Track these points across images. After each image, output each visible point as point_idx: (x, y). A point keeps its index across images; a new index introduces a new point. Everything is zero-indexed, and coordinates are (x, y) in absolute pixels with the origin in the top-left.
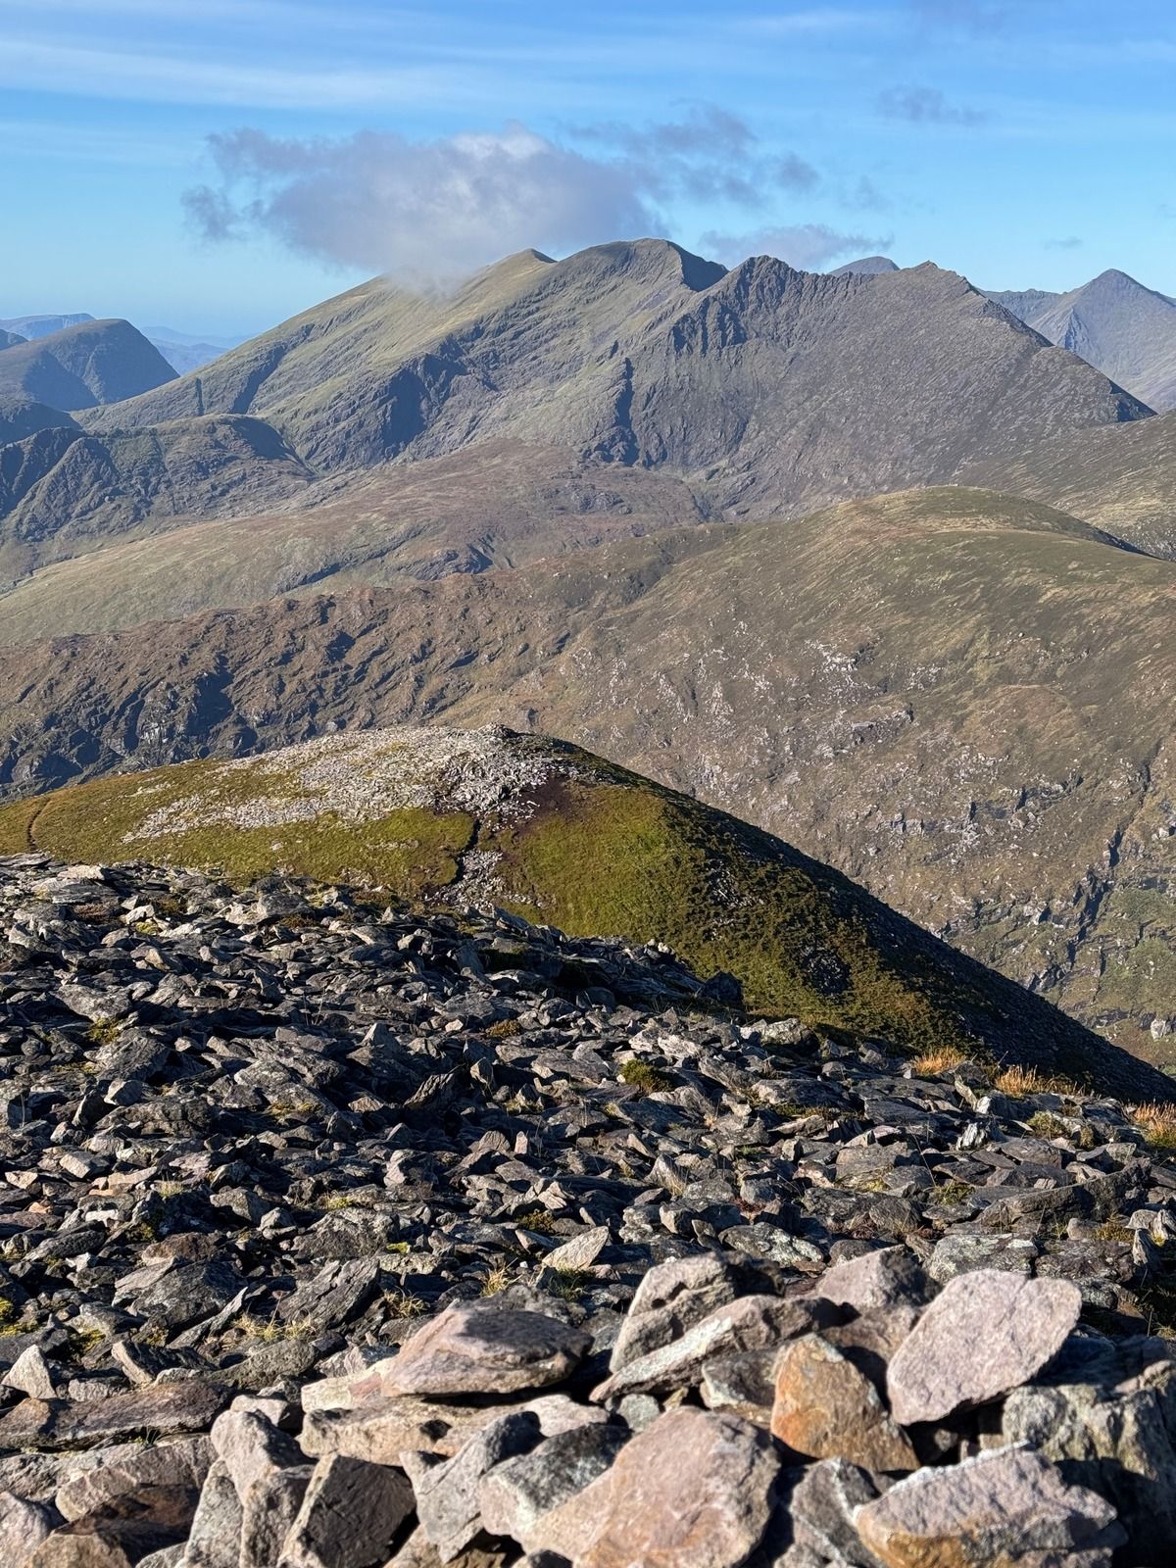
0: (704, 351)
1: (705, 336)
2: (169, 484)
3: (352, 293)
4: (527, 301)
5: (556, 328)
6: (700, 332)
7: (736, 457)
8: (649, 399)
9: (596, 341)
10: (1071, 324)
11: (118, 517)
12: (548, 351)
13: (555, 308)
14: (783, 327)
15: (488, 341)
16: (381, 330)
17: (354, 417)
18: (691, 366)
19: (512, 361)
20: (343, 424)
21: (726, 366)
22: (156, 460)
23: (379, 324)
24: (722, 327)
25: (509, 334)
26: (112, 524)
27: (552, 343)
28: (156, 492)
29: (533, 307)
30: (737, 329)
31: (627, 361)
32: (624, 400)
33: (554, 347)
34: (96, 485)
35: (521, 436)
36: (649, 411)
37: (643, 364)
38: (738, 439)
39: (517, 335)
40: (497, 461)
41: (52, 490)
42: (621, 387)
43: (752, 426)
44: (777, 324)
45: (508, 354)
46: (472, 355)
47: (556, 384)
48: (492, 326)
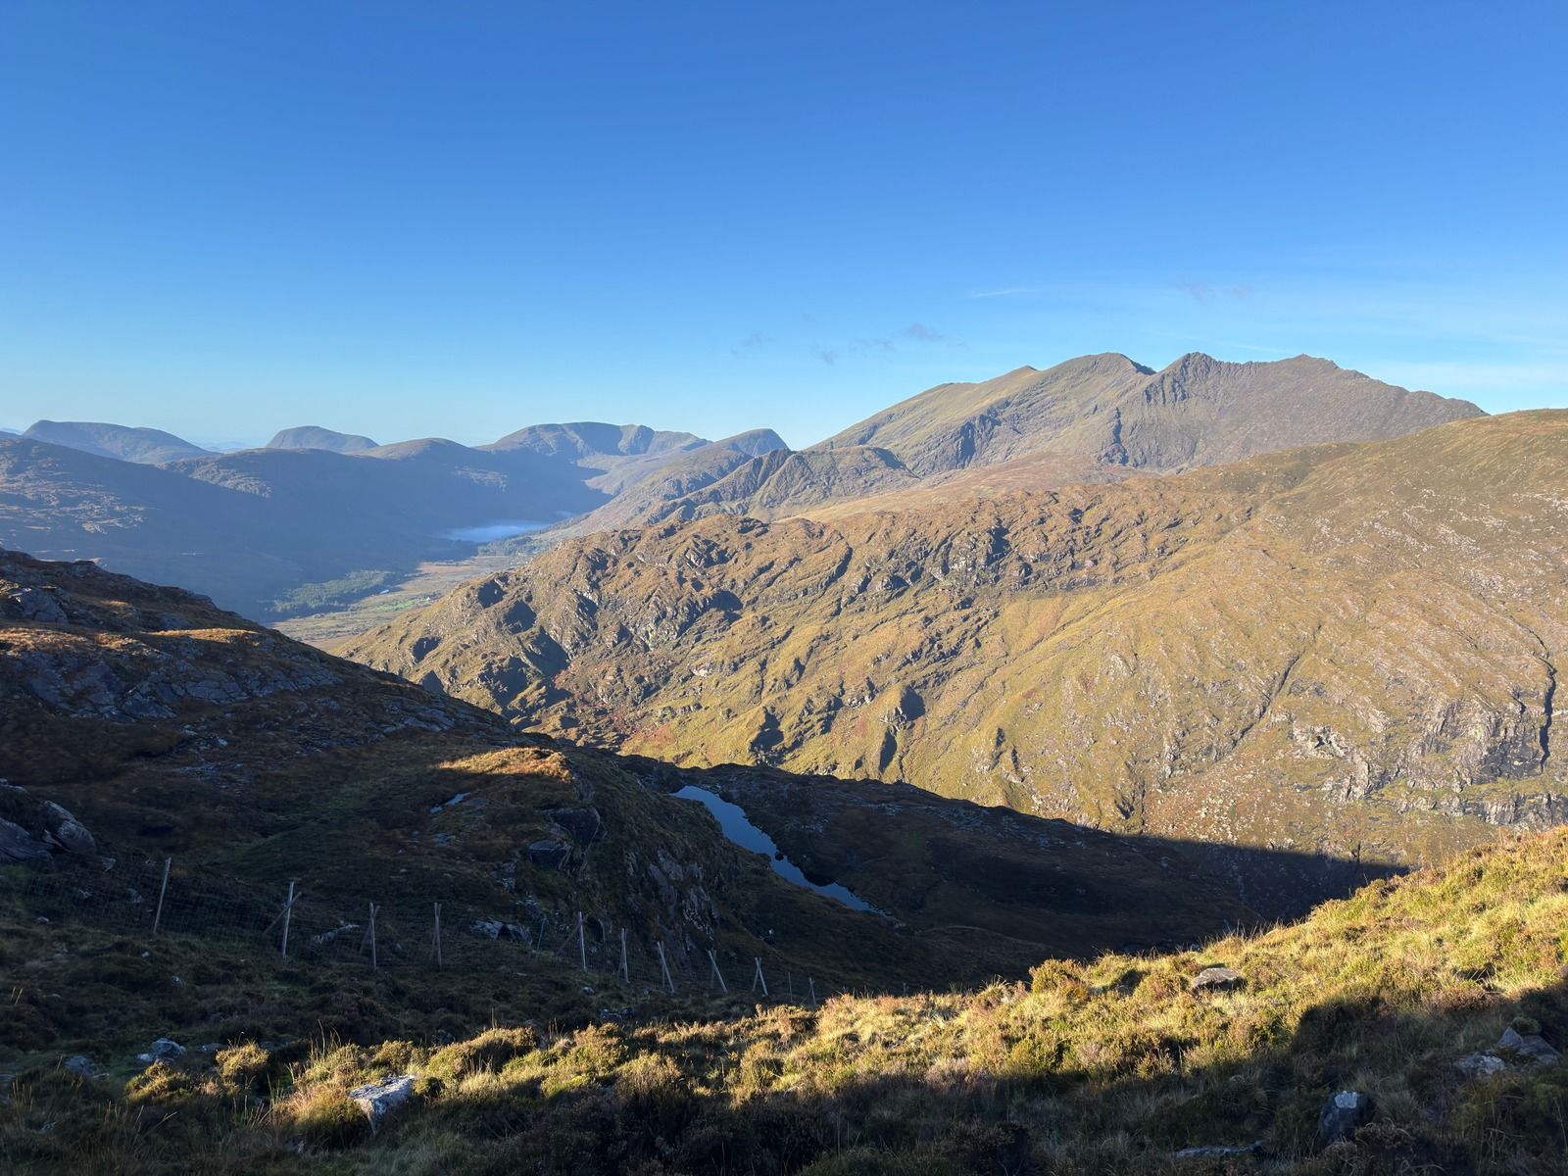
0: (1164, 404)
1: (1164, 395)
2: (841, 480)
3: (913, 399)
4: (1036, 387)
5: (1054, 401)
6: (1161, 394)
7: (1193, 462)
8: (1133, 429)
9: (1082, 406)
11: (815, 496)
12: (1051, 413)
13: (1053, 390)
14: (1211, 392)
15: (1014, 408)
16: (938, 411)
17: (940, 447)
18: (1157, 412)
19: (1028, 419)
20: (933, 452)
21: (1179, 412)
22: (833, 467)
23: (935, 410)
24: (1174, 390)
25: (1026, 404)
26: (812, 499)
27: (1052, 409)
28: (834, 484)
29: (1040, 390)
30: (1183, 391)
31: (1117, 410)
32: (1118, 429)
33: (1054, 411)
34: (802, 479)
35: (1053, 450)
36: (1134, 436)
37: (1127, 410)
38: (1193, 452)
39: (1031, 405)
40: (1043, 462)
41: (778, 482)
42: (1115, 423)
43: (1201, 444)
44: (1207, 390)
45: (1026, 415)
46: (1004, 416)
47: (1058, 430)
48: (1016, 400)
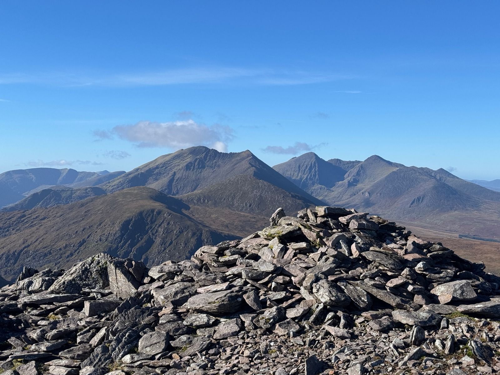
0: (193, 170)
1: (194, 167)
4: (169, 161)
8: (177, 180)
10: (359, 169)
13: (176, 162)
14: (214, 164)
15: (159, 169)
18: (189, 173)
21: (197, 173)
22: (70, 196)
24: (199, 164)
25: (164, 168)
29: (171, 162)
30: (203, 165)
31: (175, 172)
34: (54, 202)
36: (176, 183)
37: (178, 173)
38: (195, 189)
39: (166, 168)
41: (43, 203)
42: (172, 178)
44: (212, 164)
45: (163, 172)
46: (154, 173)
48: (161, 166)
